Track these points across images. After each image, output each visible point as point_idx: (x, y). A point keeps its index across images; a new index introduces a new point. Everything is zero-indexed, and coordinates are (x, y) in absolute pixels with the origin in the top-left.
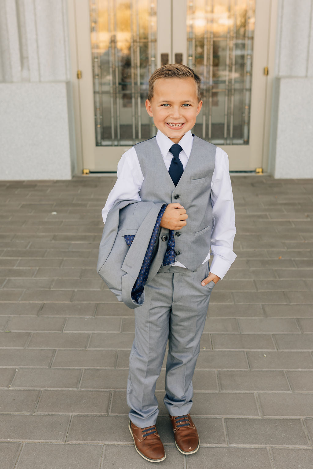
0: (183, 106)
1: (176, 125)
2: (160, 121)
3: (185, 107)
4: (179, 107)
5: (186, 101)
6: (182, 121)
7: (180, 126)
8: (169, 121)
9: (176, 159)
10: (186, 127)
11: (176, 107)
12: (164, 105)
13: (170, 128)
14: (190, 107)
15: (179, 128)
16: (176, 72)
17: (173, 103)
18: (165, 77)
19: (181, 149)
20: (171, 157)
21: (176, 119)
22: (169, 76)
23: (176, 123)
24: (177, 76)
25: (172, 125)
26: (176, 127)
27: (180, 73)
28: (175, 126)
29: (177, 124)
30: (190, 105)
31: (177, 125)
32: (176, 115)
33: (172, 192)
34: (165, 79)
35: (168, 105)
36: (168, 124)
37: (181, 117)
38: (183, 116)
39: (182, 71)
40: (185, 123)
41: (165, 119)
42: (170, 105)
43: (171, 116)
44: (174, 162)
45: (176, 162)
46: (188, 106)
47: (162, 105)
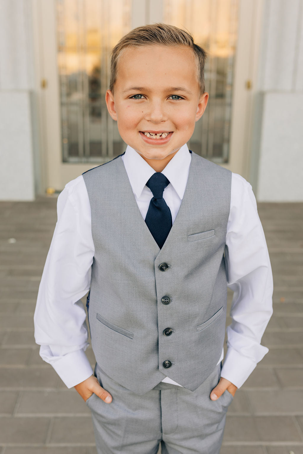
0: (171, 98)
1: (156, 135)
2: (128, 128)
3: (173, 101)
4: (163, 100)
5: (176, 89)
6: (167, 127)
7: (163, 136)
8: (146, 127)
9: (157, 200)
10: (177, 137)
11: (157, 99)
12: (135, 96)
13: (147, 142)
14: (183, 100)
15: (162, 141)
16: (157, 32)
17: (150, 91)
18: (136, 43)
19: (167, 182)
20: (149, 196)
21: (156, 123)
22: (145, 42)
23: (156, 130)
24: (158, 41)
25: (148, 135)
26: (156, 139)
27: (165, 35)
28: (154, 137)
29: (159, 132)
30: (182, 98)
31: (158, 135)
32: (157, 115)
33: (155, 259)
34: (137, 46)
35: (142, 97)
36: (143, 133)
37: (165, 119)
38: (169, 119)
39: (170, 31)
40: (173, 132)
41: (136, 125)
42: (146, 96)
43: (148, 118)
44: (154, 205)
45: (157, 205)
46: (180, 98)
47: (131, 98)
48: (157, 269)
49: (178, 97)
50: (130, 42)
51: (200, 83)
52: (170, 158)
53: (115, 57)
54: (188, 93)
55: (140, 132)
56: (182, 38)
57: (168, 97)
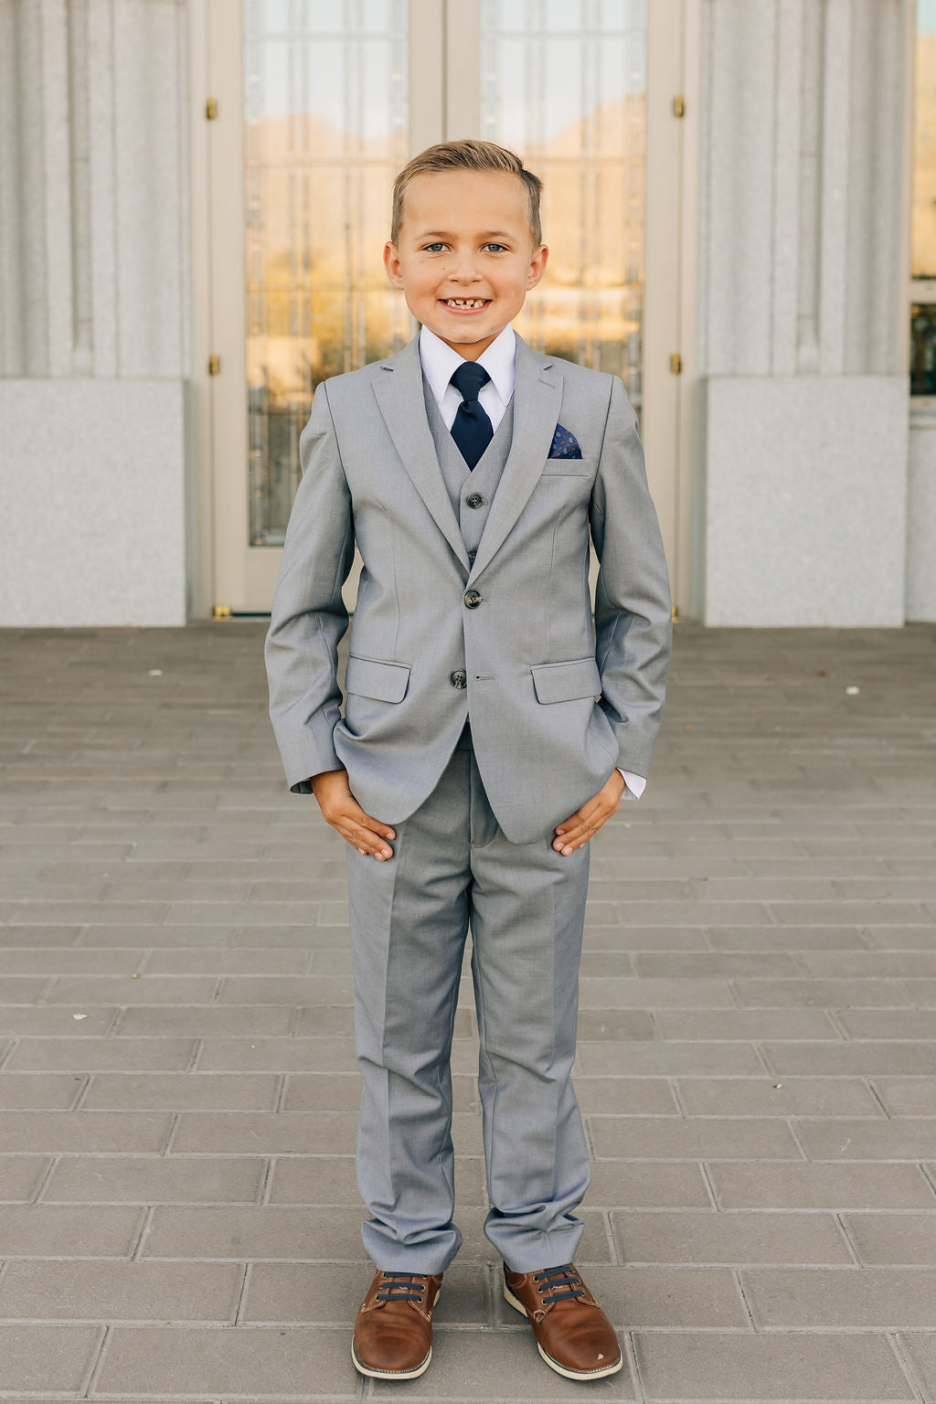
0: (487, 248)
1: (465, 303)
2: (421, 294)
3: (493, 253)
4: (475, 250)
5: (494, 234)
6: (482, 291)
7: (476, 305)
8: (449, 292)
9: (469, 405)
10: (497, 309)
11: (465, 249)
12: (435, 247)
13: (451, 312)
14: (506, 253)
15: (475, 312)
16: (464, 152)
17: (455, 237)
18: (434, 168)
19: (486, 378)
21: (465, 284)
22: (446, 166)
23: (466, 296)
24: (466, 165)
25: (453, 304)
26: (466, 310)
27: (476, 156)
28: (463, 307)
29: (469, 299)
30: (505, 249)
31: (470, 302)
32: (466, 272)
33: (461, 487)
34: (435, 173)
35: (444, 248)
36: (445, 302)
37: (479, 277)
38: (485, 278)
39: (484, 151)
40: (491, 301)
41: (435, 290)
42: (449, 245)
43: (452, 277)
44: (465, 413)
45: (470, 412)
46: (501, 249)
47: (426, 249)
48: (463, 504)
49: (497, 247)
50: (425, 166)
51: (532, 228)
52: (486, 341)
53: (400, 190)
54: (512, 239)
55: (440, 300)
56: (503, 161)
57: (483, 246)
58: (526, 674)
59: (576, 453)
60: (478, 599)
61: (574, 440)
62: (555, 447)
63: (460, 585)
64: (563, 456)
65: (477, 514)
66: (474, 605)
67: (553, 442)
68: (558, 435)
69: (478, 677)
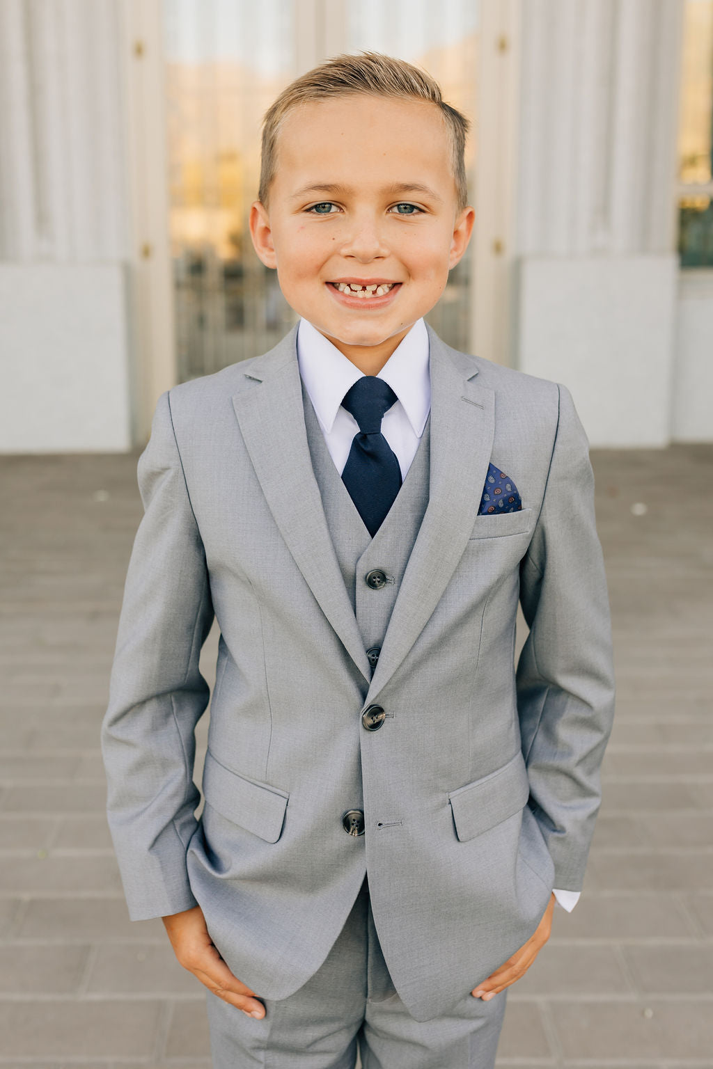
0: (395, 210)
1: (364, 289)
2: (301, 276)
3: (400, 216)
4: (378, 211)
5: (408, 188)
6: (390, 272)
7: (381, 292)
8: (342, 270)
9: (369, 437)
10: (410, 296)
11: (365, 210)
12: (320, 208)
13: (344, 303)
14: (423, 216)
15: (379, 302)
16: (364, 68)
17: (350, 192)
18: (320, 92)
19: (391, 398)
20: (351, 429)
21: (365, 261)
22: (337, 88)
23: (365, 278)
24: (368, 86)
25: (347, 290)
26: (364, 299)
27: (381, 74)
28: (361, 294)
29: (370, 283)
30: (421, 211)
31: (370, 288)
32: (366, 244)
33: (358, 559)
34: (322, 100)
35: (334, 209)
36: (333, 285)
37: (384, 252)
38: (394, 253)
39: (391, 67)
40: (401, 284)
41: (320, 268)
42: (341, 205)
43: (345, 251)
44: (362, 449)
45: (369, 449)
46: (415, 211)
47: (308, 210)
48: (360, 583)
49: (410, 208)
50: (306, 90)
51: (457, 181)
52: (393, 343)
53: (272, 128)
54: (433, 196)
55: (327, 283)
56: (419, 83)
57: (389, 207)
58: (443, 805)
59: (513, 503)
60: (380, 716)
61: (513, 487)
62: (487, 499)
63: (357, 697)
64: (498, 510)
65: (381, 596)
66: (375, 726)
67: (485, 491)
68: (492, 480)
69: (380, 825)
